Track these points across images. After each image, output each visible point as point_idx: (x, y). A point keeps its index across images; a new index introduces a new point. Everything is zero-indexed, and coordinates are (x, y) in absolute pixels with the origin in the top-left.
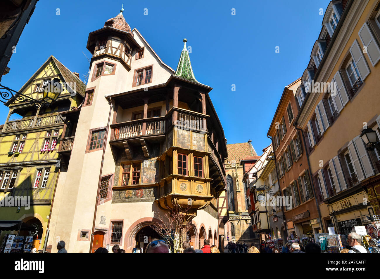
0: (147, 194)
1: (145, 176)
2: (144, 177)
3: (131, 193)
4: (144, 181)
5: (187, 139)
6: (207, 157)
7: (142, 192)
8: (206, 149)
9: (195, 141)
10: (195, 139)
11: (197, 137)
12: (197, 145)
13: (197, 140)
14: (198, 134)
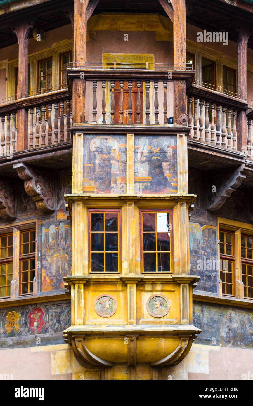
0: (52, 322)
1: (46, 268)
3: (18, 319)
4: (44, 284)
5: (118, 161)
6: (183, 209)
7: (41, 317)
8: (183, 183)
9: (143, 164)
10: (145, 158)
11: (153, 149)
12: (149, 175)
13: (150, 161)
14: (156, 140)
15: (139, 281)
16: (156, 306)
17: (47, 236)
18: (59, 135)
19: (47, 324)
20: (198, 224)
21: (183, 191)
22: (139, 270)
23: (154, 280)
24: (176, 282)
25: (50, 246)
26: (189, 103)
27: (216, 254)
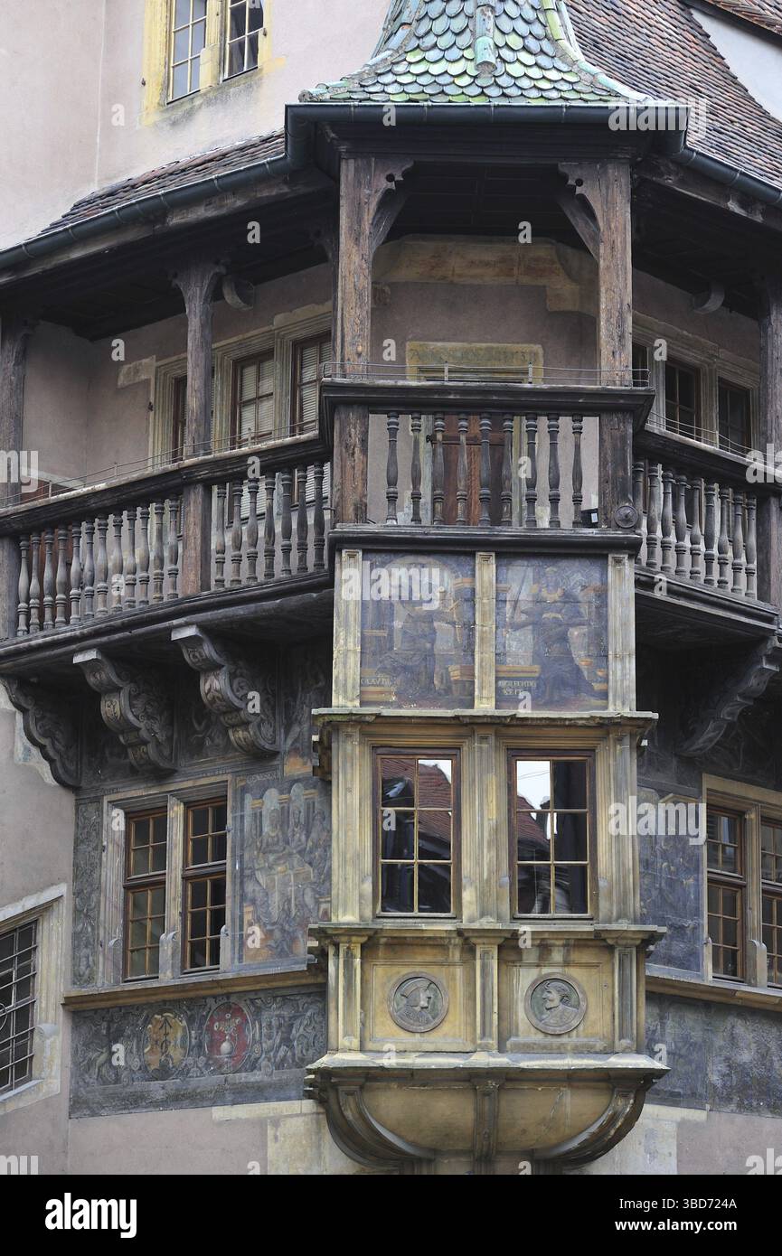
0: (270, 1042)
1: (253, 902)
2: (248, 909)
3: (179, 1035)
5: (453, 623)
6: (622, 751)
7: (240, 1029)
8: (622, 681)
9: (518, 633)
10: (524, 617)
11: (544, 593)
12: (534, 662)
13: (537, 624)
14: (550, 570)
15: (506, 939)
16: (549, 1005)
17: (258, 816)
18: (295, 555)
19: (257, 1048)
20: (653, 791)
21: (623, 704)
22: (505, 908)
23: (546, 936)
24: (601, 943)
25: (264, 845)
26: (636, 473)
27: (697, 869)
